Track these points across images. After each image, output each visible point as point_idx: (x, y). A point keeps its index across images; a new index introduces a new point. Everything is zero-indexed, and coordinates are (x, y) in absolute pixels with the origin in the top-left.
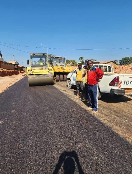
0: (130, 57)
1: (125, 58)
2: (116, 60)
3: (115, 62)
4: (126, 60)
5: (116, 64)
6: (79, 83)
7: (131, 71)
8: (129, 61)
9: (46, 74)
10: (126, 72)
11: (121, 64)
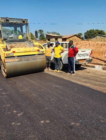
0: (95, 30)
1: (90, 30)
2: (80, 34)
3: (79, 36)
4: (91, 32)
5: (80, 38)
6: (48, 58)
7: (90, 46)
8: (94, 34)
9: (35, 55)
10: (85, 47)
11: (86, 37)
